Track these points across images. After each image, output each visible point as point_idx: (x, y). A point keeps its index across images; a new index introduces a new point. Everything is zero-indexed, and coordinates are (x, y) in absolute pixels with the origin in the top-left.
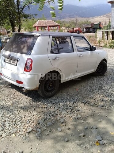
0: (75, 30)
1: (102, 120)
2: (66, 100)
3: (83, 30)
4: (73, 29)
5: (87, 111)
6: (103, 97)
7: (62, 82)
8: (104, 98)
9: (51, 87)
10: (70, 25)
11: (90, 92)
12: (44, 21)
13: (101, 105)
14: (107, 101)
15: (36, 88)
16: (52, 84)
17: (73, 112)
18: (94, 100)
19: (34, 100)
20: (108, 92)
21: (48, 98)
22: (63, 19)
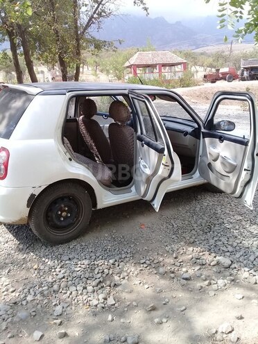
0: (223, 74)
1: (164, 320)
2: (98, 255)
3: (242, 74)
4: (218, 70)
5: (140, 288)
6: (202, 254)
7: (100, 206)
8: (203, 257)
9: (66, 218)
10: (214, 61)
11: (173, 236)
12: (150, 52)
13: (186, 276)
14: (207, 265)
15: (20, 220)
16: (67, 212)
17: (102, 287)
18: (176, 258)
19: (21, 247)
20: (220, 241)
21: (58, 244)
22: (202, 49)
